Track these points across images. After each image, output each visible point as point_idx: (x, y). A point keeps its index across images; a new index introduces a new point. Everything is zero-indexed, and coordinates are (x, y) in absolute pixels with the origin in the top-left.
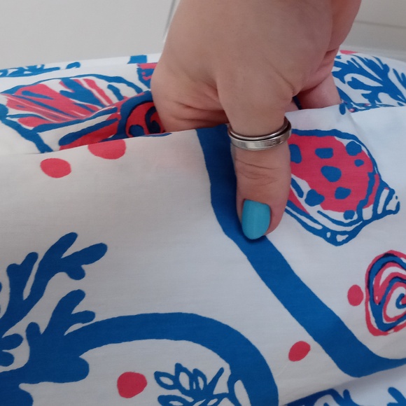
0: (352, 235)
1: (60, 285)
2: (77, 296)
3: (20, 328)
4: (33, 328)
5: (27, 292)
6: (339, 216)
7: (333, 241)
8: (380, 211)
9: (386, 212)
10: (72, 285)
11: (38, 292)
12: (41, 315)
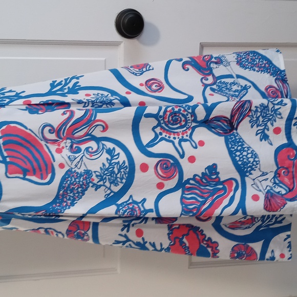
0: (141, 74)
1: (74, 81)
2: (78, 82)
3: (66, 87)
4: (69, 87)
5: (68, 82)
6: (137, 70)
7: (136, 75)
8: (148, 69)
9: (149, 70)
10: (77, 81)
11: (70, 82)
12: (71, 85)
